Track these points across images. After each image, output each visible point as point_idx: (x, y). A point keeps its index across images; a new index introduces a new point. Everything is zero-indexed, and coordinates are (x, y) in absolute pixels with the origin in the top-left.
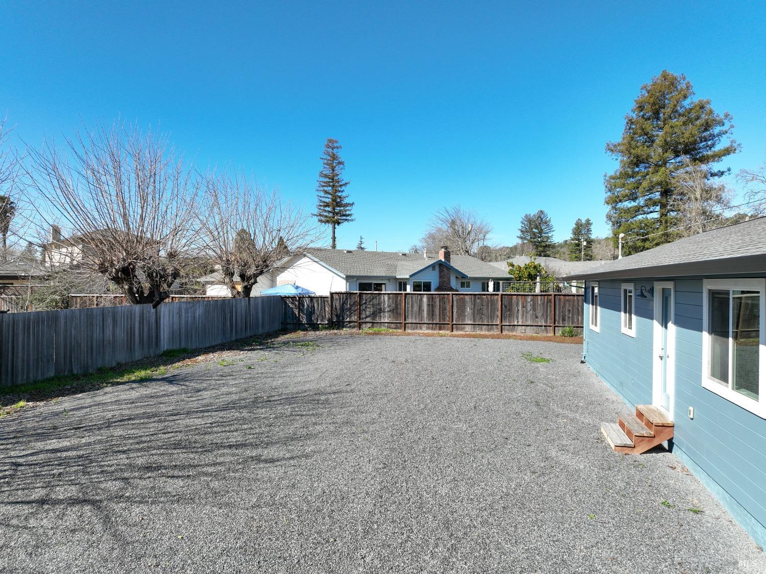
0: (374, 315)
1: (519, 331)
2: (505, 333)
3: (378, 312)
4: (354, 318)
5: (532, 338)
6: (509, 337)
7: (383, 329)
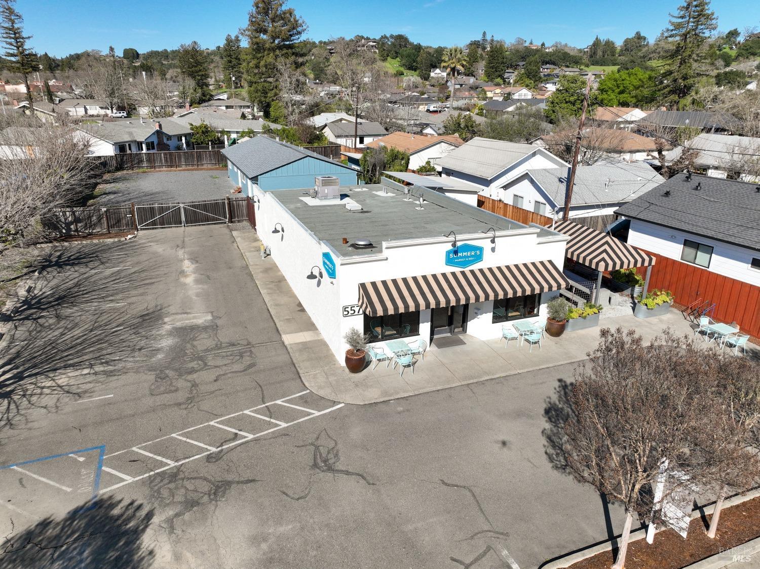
0: (139, 163)
1: (205, 166)
2: (199, 167)
3: (141, 161)
4: (129, 165)
5: (211, 169)
6: (202, 169)
7: (145, 169)
